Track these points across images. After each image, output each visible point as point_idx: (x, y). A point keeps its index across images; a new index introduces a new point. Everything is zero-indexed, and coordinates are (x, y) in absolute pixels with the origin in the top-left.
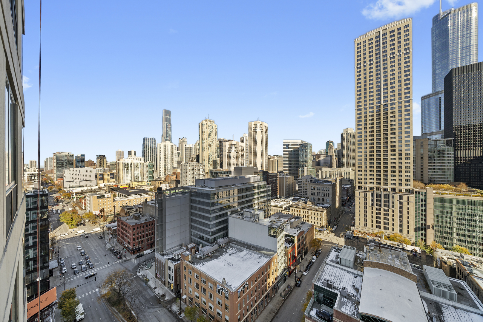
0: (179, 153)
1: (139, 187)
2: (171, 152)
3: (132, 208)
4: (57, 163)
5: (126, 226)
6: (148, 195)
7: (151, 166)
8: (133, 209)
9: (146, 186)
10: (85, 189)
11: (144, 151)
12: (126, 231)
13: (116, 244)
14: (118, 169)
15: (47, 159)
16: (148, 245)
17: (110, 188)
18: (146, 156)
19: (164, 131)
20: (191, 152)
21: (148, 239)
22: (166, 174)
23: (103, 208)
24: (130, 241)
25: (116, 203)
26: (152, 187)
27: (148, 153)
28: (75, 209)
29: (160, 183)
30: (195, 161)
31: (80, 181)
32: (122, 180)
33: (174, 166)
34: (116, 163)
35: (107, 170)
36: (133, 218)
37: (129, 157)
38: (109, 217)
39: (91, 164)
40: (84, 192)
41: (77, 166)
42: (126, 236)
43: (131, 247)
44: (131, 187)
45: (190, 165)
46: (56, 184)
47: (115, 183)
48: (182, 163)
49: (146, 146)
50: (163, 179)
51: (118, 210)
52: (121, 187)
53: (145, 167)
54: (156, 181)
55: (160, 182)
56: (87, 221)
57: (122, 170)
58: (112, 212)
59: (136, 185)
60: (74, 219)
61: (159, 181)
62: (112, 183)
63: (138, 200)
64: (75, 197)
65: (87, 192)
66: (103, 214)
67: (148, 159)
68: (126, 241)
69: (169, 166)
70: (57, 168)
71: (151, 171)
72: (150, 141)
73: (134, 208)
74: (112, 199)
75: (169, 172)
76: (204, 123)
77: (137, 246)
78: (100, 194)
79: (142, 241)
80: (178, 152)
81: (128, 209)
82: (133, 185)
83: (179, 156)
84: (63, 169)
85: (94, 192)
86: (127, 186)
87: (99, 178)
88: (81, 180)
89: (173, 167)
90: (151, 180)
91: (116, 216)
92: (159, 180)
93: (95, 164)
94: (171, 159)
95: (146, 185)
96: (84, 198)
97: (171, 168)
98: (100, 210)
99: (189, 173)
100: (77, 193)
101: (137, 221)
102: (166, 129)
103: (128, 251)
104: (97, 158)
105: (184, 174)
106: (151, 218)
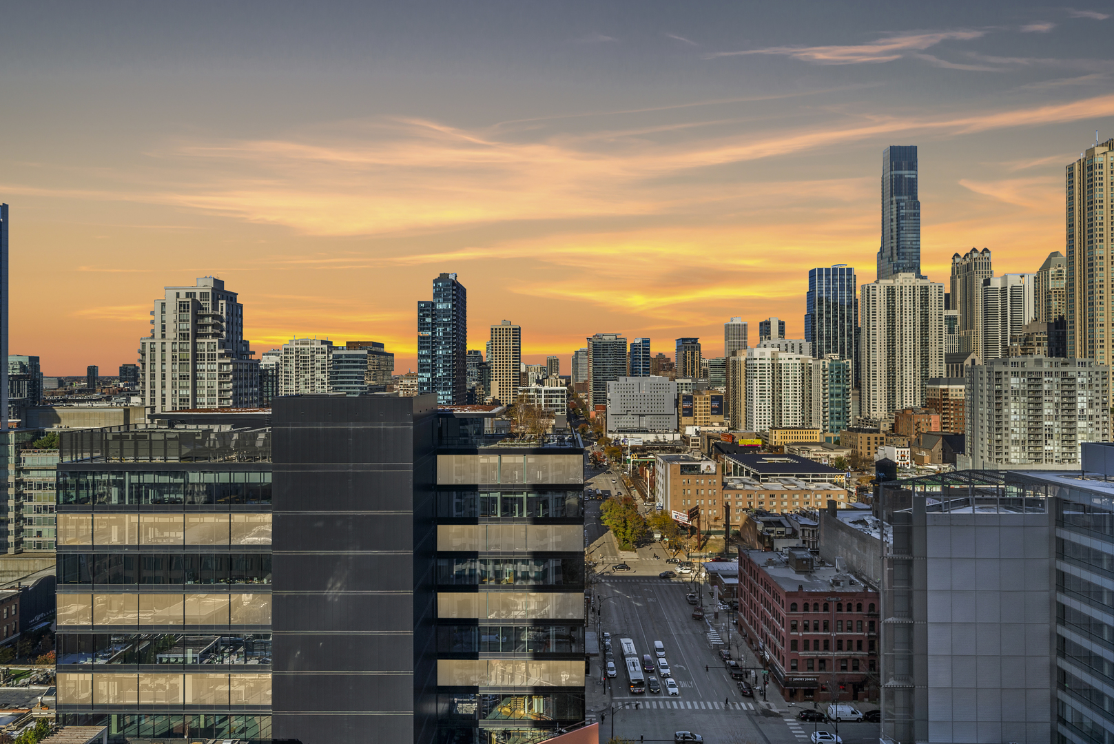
0: (951, 320)
1: (796, 448)
2: (918, 315)
3: (779, 524)
4: (595, 363)
5: (767, 587)
6: (830, 481)
7: (838, 373)
8: (783, 526)
9: (820, 448)
10: (651, 438)
11: (811, 320)
12: (767, 604)
13: (734, 639)
14: (731, 382)
15: (577, 352)
16: (842, 685)
17: (712, 442)
18: (821, 337)
19: (888, 235)
20: (1017, 310)
21: (845, 660)
22: (898, 407)
23: (697, 507)
24: (779, 646)
25: (729, 496)
26: (844, 453)
27: (828, 326)
28: (630, 493)
29: (872, 441)
30: (1044, 348)
31: (640, 415)
32: (743, 419)
33: (932, 375)
34: (725, 364)
35: (703, 385)
36: (787, 562)
37: (765, 342)
38: (712, 537)
39: (662, 365)
40: (648, 449)
41: (634, 373)
42: (767, 622)
43: (784, 671)
44: (771, 446)
45: (1020, 369)
46: (593, 420)
47: (725, 429)
48: (968, 362)
49: (820, 299)
50: (885, 427)
51: (738, 520)
52: (742, 442)
53: (818, 377)
54: (859, 430)
55: (873, 436)
56: (657, 536)
57: (743, 386)
58: (718, 523)
59: (788, 441)
60: (629, 523)
61: (871, 431)
62: (717, 427)
63: (797, 496)
64: (629, 460)
65: (654, 449)
66: (695, 525)
67: (828, 347)
68: (768, 641)
69: (909, 374)
70: (596, 375)
71: (840, 391)
72: (835, 281)
73: (784, 522)
74: (717, 480)
75: (909, 399)
76: (1099, 160)
77: (802, 675)
78: (687, 459)
79: (822, 661)
80: (951, 313)
81: (767, 524)
82: (777, 438)
83: (951, 331)
84: (605, 379)
85: (673, 450)
86: (759, 442)
87: (684, 409)
88: (642, 413)
89: (925, 378)
90: (838, 428)
91: (732, 541)
92: (866, 427)
93: (672, 365)
94: (918, 346)
95: (820, 444)
96: (649, 465)
97: (919, 382)
98: (689, 512)
99: (1013, 405)
100: (634, 450)
101: (802, 578)
102: (895, 223)
103: (775, 680)
104: (679, 349)
105: (983, 410)
106: (853, 577)
